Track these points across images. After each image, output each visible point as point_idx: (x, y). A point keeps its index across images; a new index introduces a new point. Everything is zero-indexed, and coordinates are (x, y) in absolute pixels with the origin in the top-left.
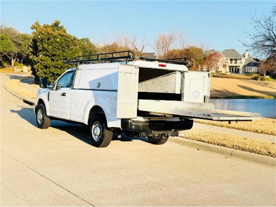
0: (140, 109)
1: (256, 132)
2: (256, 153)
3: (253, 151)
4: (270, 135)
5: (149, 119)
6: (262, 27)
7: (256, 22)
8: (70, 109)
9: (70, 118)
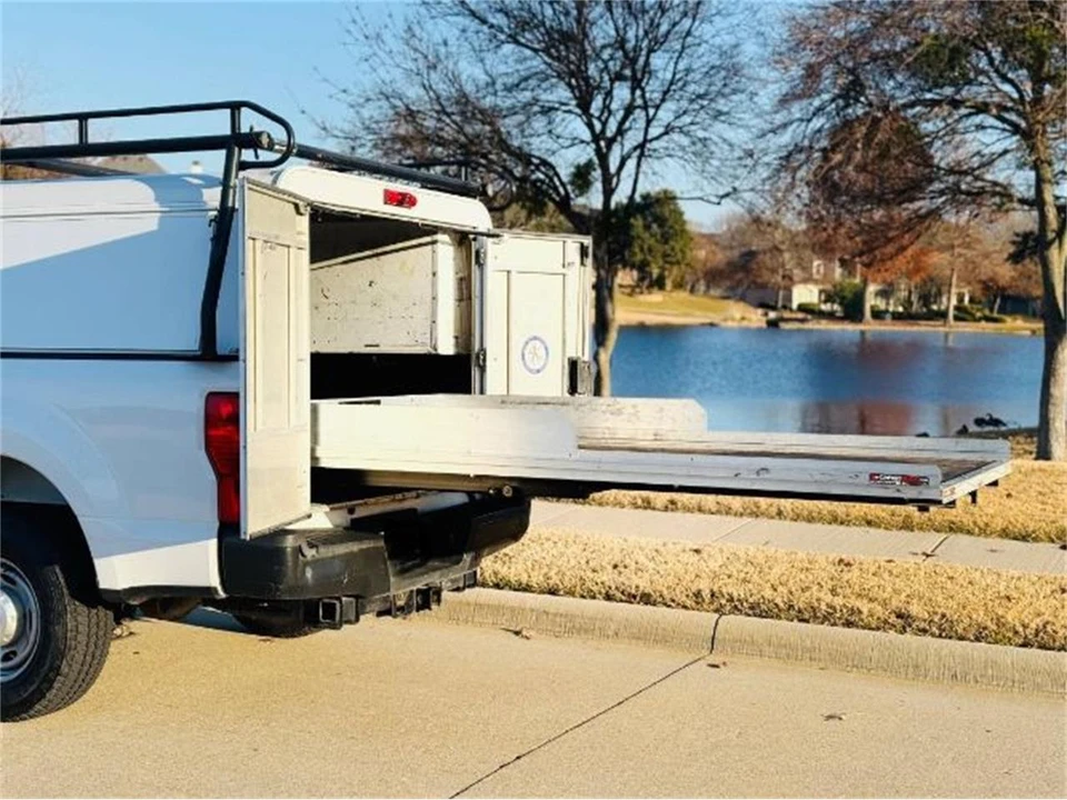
0: (324, 463)
1: (645, 508)
2: (834, 624)
3: (816, 617)
4: (712, 513)
5: (351, 511)
6: (388, 61)
7: (367, 37)
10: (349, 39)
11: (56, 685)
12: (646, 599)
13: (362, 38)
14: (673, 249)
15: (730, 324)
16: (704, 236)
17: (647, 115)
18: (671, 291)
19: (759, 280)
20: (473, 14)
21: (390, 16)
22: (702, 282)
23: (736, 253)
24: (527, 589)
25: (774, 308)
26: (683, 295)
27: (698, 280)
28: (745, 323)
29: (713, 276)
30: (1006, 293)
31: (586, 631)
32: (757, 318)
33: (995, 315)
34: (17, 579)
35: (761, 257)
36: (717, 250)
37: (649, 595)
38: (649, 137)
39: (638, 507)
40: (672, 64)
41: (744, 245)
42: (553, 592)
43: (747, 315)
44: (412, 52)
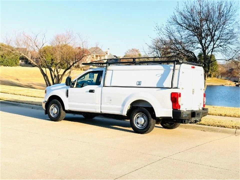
6: (162, 33)
7: (159, 29)
8: (102, 104)
9: (102, 111)
10: (155, 30)
11: (149, 129)
12: (224, 127)
13: (158, 30)
14: (213, 68)
15: (227, 85)
16: (221, 65)
17: (214, 43)
18: (213, 78)
19: (234, 76)
20: (179, 24)
21: (163, 25)
23: (228, 69)
24: (205, 125)
25: (238, 82)
26: (215, 78)
27: (219, 75)
28: (230, 85)
29: (223, 74)
31: (215, 131)
32: (233, 84)
34: (144, 116)
35: (235, 70)
36: (224, 68)
37: (225, 126)
38: (214, 47)
39: (219, 116)
40: (219, 33)
41: (231, 67)
42: (209, 125)
43: (231, 83)
44: (167, 32)
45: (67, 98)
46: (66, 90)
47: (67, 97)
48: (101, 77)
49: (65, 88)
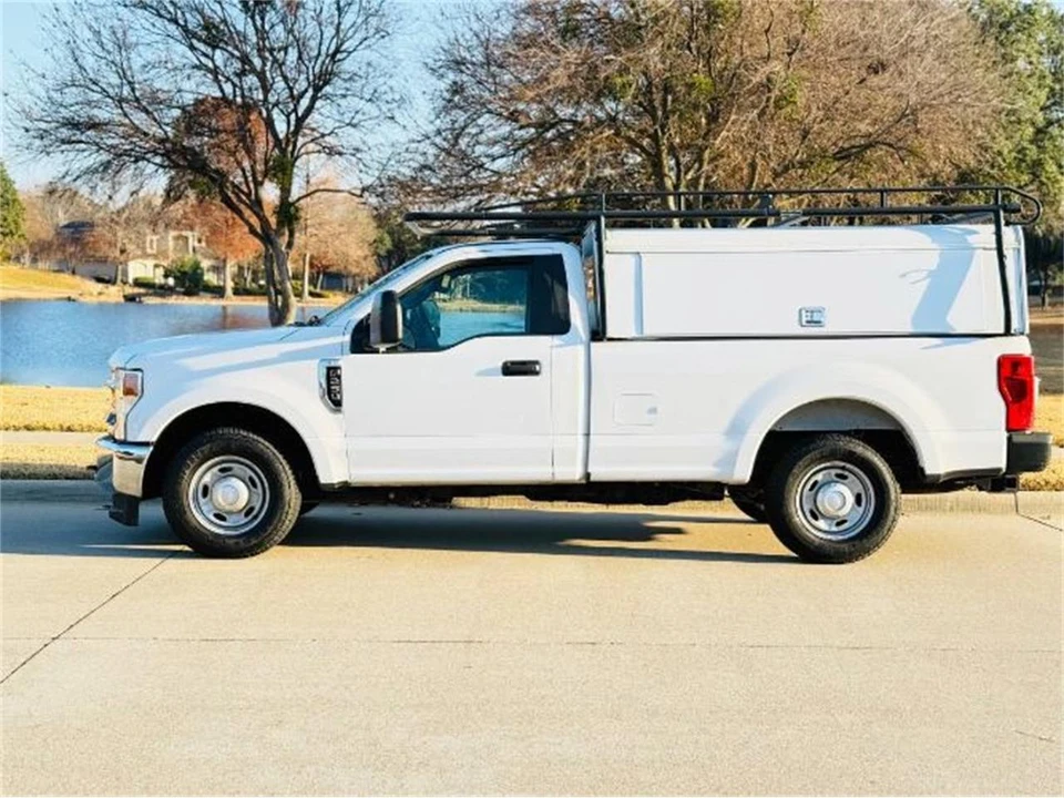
8: (592, 432)
9: (590, 470)
15: (89, 299)
19: (98, 255)
22: (27, 255)
25: (111, 282)
27: (23, 252)
28: (103, 298)
30: (328, 270)
33: (318, 290)
35: (97, 229)
45: (340, 416)
46: (325, 371)
47: (339, 411)
48: (558, 288)
49: (312, 358)
